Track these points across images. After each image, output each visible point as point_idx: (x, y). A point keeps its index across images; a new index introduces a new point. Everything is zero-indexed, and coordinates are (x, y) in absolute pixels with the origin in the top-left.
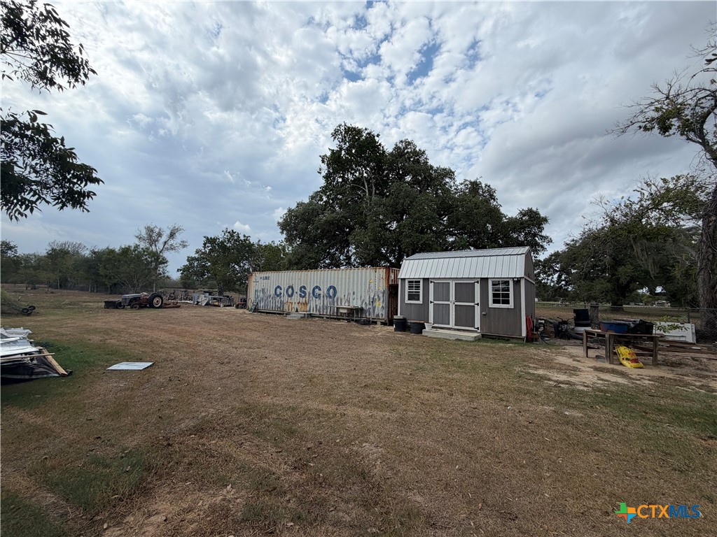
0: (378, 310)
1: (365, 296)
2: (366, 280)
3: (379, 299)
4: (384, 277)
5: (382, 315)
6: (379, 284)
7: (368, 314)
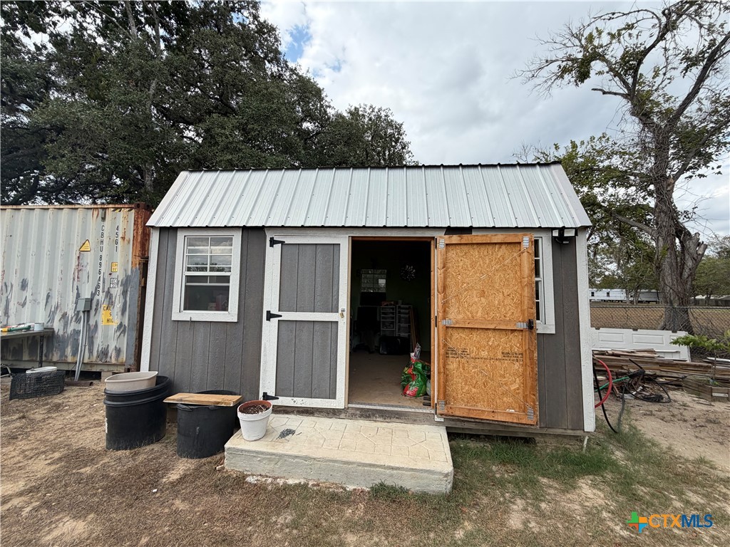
0: (106, 336)
1: (62, 295)
2: (68, 245)
3: (111, 304)
4: (130, 235)
5: (118, 351)
6: (111, 256)
7: (69, 351)
